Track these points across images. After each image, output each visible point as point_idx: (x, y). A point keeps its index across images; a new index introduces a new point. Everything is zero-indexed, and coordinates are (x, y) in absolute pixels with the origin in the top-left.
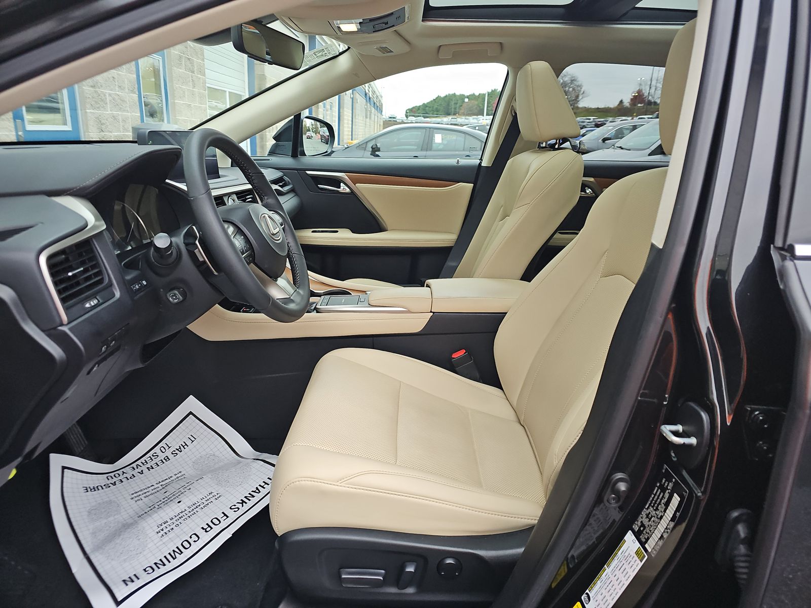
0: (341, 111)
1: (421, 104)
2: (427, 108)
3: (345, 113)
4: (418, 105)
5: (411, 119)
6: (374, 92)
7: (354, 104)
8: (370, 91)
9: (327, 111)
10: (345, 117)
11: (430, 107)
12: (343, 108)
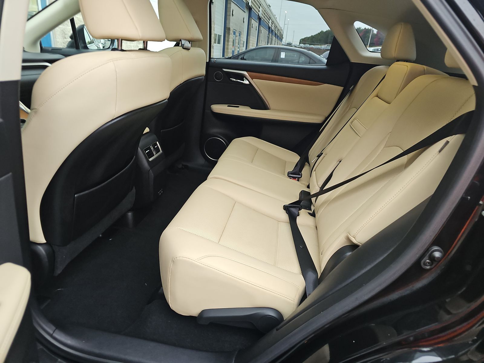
0: (248, 38)
1: (310, 36)
2: (314, 39)
3: (251, 39)
4: (308, 36)
5: (302, 45)
6: (276, 27)
7: (259, 34)
8: (273, 26)
9: (236, 37)
10: (251, 42)
11: (315, 38)
12: (250, 36)
